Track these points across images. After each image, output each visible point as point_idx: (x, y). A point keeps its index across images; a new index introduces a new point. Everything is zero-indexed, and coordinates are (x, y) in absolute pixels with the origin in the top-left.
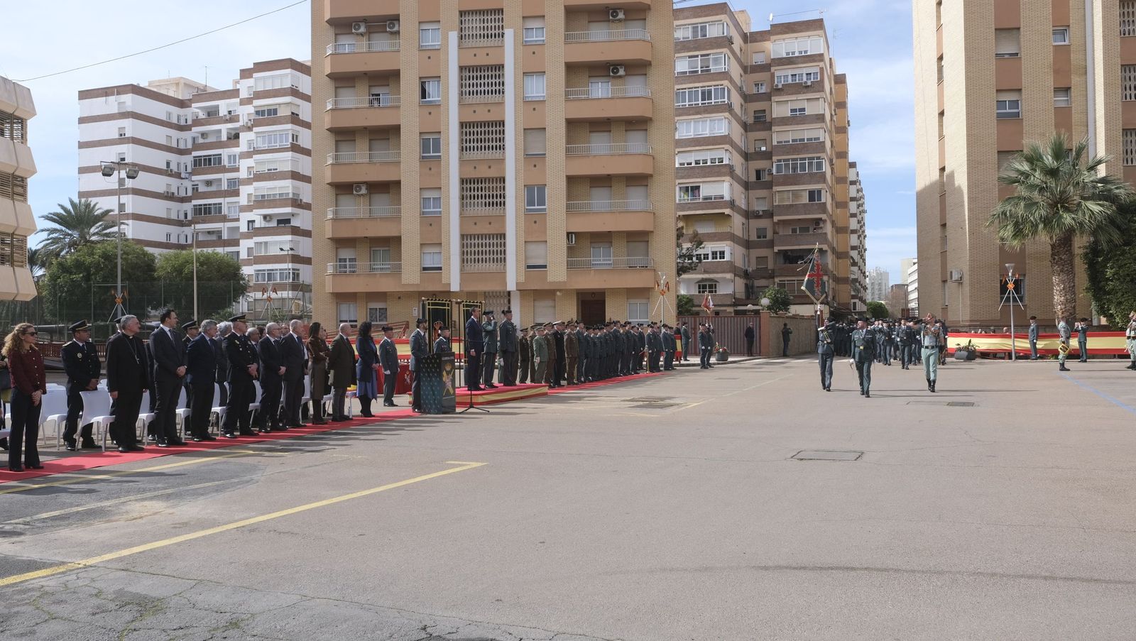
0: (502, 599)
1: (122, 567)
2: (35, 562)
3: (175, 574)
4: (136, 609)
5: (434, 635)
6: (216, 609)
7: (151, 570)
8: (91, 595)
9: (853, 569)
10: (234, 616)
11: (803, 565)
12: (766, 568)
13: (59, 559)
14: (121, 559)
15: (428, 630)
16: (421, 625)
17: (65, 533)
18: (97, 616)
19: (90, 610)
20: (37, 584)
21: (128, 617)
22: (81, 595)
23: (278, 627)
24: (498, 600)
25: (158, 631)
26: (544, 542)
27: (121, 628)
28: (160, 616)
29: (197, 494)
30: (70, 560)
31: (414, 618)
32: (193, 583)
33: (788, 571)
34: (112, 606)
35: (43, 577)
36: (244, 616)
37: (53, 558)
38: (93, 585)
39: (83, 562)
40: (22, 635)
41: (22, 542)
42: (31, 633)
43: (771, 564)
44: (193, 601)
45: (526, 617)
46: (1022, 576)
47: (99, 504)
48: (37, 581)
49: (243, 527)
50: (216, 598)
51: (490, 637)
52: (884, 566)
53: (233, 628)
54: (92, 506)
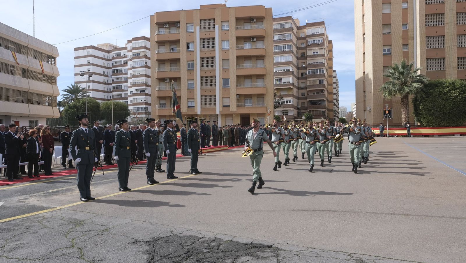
0: (200, 221)
1: (73, 209)
2: (44, 207)
3: (90, 212)
4: (74, 224)
5: (175, 234)
6: (101, 224)
7: (82, 210)
8: (60, 219)
9: (324, 211)
10: (107, 227)
11: (307, 209)
12: (294, 210)
13: (52, 206)
14: (73, 206)
15: (173, 232)
16: (171, 231)
17: (56, 197)
18: (60, 226)
19: (58, 224)
20: (42, 215)
21: (71, 227)
22: (56, 219)
23: (121, 231)
24: (199, 222)
25: (80, 232)
26: (218, 201)
27: (67, 231)
28: (82, 227)
29: (103, 183)
30: (56, 207)
31: (169, 228)
32: (96, 215)
33: (301, 211)
34: (66, 223)
35: (45, 213)
36: (110, 227)
37: (50, 206)
38: (62, 215)
39: (60, 207)
40: (33, 233)
41: (41, 200)
42: (36, 232)
44: (94, 222)
45: (208, 228)
46: (383, 213)
48: (43, 214)
49: (117, 195)
50: (102, 220)
51: (194, 235)
52: (335, 210)
53: (106, 231)
54: (67, 188)
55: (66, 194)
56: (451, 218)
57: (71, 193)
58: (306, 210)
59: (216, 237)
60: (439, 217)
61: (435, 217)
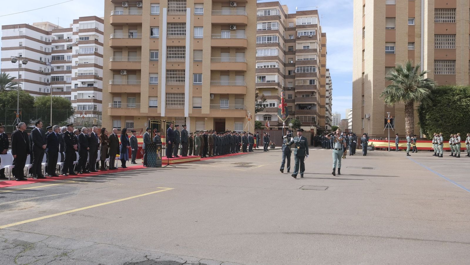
0: (179, 245)
1: (16, 230)
3: (40, 233)
4: (22, 247)
5: (150, 259)
6: (57, 248)
7: (29, 231)
8: (2, 241)
9: (323, 234)
10: (65, 251)
12: (288, 233)
14: (16, 226)
15: (148, 257)
16: (145, 255)
18: (5, 250)
19: (2, 248)
21: (18, 251)
23: (84, 256)
24: (177, 245)
25: (32, 257)
26: (197, 221)
27: (15, 256)
28: (33, 251)
29: (50, 199)
31: (142, 252)
32: (47, 236)
33: (297, 234)
34: (11, 246)
36: (69, 251)
38: (4, 237)
43: (290, 231)
44: (47, 245)
45: (189, 252)
46: (389, 238)
47: (7, 203)
49: (70, 213)
50: (57, 243)
51: (174, 260)
52: (335, 233)
53: (64, 256)
54: (4, 203)
55: (3, 211)
56: (464, 243)
57: (10, 210)
58: (302, 233)
59: (200, 262)
60: (451, 242)
61: (446, 242)
